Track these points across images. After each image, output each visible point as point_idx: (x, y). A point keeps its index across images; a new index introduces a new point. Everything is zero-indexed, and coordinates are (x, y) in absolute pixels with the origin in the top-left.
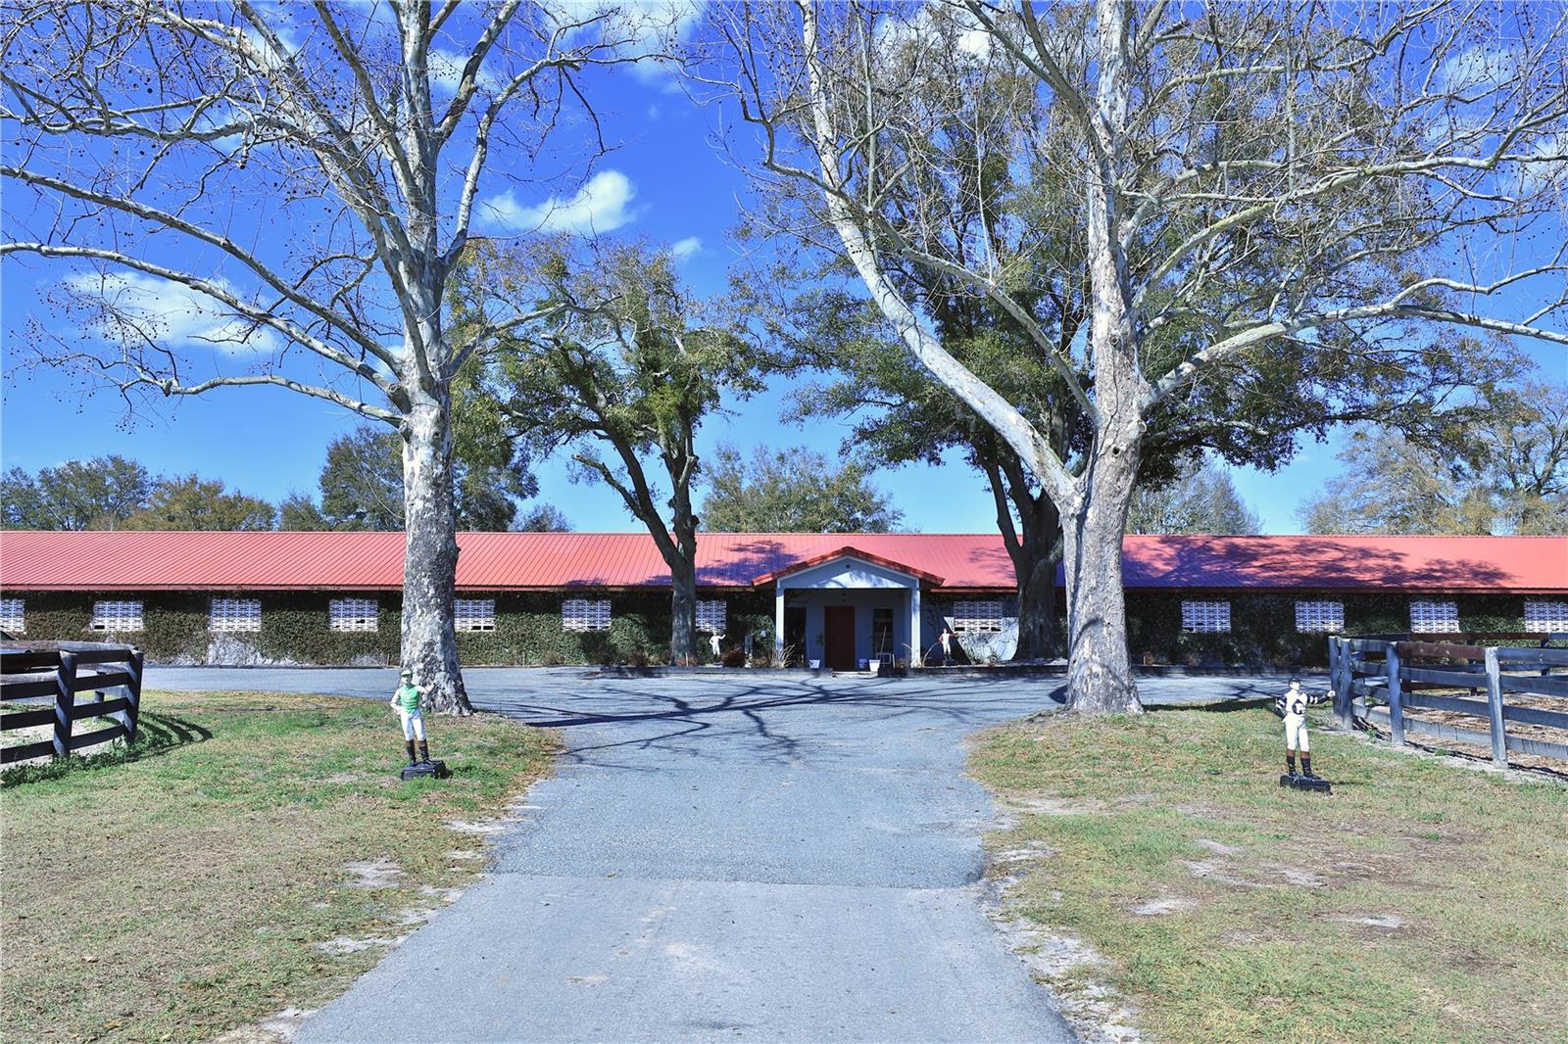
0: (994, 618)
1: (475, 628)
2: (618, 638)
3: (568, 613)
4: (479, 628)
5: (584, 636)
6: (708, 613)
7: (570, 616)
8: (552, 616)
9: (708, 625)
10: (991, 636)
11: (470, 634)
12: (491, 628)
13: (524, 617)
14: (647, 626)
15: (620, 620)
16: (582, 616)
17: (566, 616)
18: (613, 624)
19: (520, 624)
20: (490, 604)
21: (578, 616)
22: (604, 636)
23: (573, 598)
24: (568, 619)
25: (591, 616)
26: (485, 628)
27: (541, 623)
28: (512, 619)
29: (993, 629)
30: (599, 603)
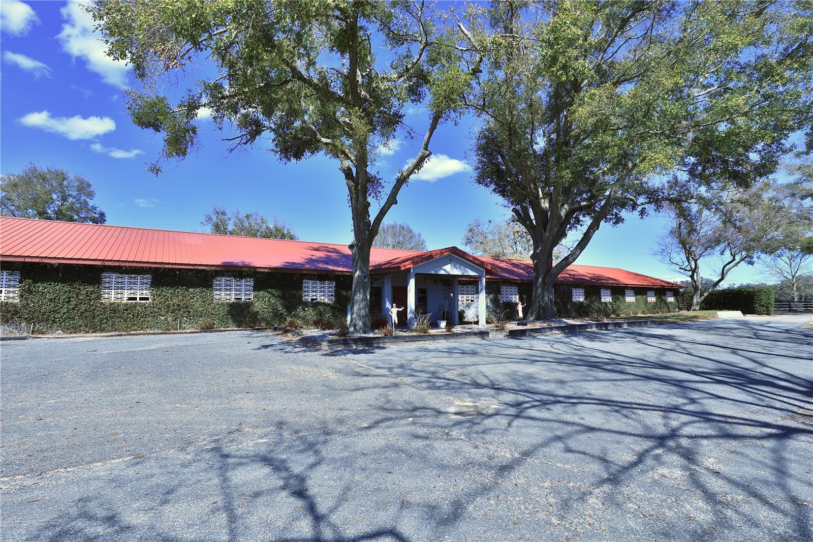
0: (472, 294)
1: (130, 299)
2: (258, 306)
3: (218, 287)
4: (135, 299)
5: (232, 306)
6: (323, 290)
7: (220, 290)
8: (204, 289)
9: (322, 298)
10: (471, 304)
11: (126, 304)
12: (147, 299)
13: (180, 291)
14: (282, 298)
15: (261, 293)
16: (230, 290)
17: (217, 290)
18: (255, 297)
19: (174, 296)
20: (148, 278)
21: (227, 290)
22: (248, 305)
23: (223, 276)
24: (218, 292)
25: (237, 290)
26: (141, 299)
27: (194, 297)
28: (168, 292)
29: (472, 301)
30: (243, 281)
